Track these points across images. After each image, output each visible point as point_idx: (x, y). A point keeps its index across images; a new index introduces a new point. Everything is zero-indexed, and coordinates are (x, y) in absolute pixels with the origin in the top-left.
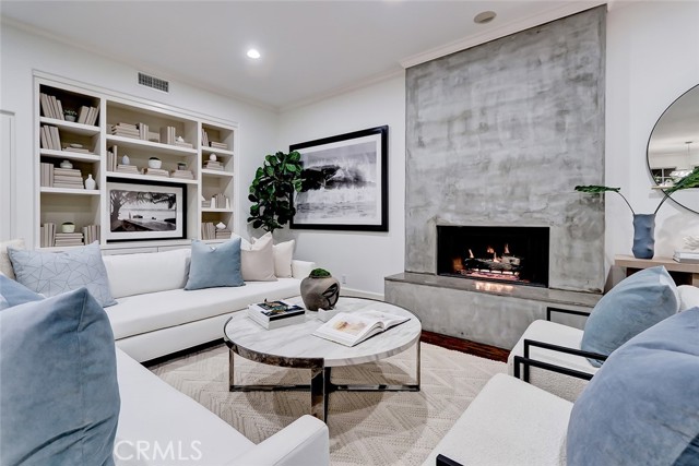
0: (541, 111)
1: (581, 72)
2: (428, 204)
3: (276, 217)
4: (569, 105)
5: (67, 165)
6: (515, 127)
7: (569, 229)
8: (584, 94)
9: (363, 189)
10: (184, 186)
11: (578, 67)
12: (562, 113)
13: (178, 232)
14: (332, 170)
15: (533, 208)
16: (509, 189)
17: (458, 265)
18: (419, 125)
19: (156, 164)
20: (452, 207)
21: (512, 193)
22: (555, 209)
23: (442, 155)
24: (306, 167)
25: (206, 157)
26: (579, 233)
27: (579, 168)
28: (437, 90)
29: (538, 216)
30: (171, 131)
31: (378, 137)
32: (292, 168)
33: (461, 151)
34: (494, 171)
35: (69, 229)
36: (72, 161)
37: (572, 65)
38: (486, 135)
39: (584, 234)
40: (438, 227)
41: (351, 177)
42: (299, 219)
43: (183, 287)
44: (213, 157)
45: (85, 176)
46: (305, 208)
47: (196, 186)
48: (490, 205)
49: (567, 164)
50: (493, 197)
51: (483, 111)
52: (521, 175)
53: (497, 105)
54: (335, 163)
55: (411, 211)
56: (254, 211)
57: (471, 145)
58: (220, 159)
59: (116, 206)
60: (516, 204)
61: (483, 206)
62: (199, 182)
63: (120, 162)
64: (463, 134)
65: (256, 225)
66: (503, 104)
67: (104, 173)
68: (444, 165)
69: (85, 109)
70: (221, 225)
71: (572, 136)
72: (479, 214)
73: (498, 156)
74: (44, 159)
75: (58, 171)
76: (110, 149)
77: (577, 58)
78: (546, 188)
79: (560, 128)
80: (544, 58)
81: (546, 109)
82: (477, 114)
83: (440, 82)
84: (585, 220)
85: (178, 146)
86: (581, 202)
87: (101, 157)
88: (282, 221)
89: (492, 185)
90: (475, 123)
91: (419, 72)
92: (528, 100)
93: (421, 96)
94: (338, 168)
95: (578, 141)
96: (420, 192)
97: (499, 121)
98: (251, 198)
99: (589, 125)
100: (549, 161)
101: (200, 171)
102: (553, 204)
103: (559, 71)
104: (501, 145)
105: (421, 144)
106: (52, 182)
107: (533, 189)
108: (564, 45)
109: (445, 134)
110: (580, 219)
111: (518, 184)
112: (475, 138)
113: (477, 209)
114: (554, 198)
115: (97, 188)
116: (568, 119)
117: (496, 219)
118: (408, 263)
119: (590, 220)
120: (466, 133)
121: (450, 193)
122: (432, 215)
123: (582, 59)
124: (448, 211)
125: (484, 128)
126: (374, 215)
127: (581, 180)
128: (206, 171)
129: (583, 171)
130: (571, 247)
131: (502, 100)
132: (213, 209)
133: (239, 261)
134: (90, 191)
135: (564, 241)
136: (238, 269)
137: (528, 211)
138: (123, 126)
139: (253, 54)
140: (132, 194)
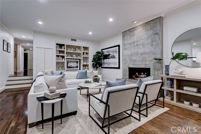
0: (148, 41)
1: (156, 32)
2: (127, 63)
3: (98, 66)
4: (154, 40)
5: (60, 57)
6: (143, 45)
7: (154, 68)
8: (157, 37)
9: (115, 59)
10: (80, 59)
11: (156, 31)
12: (153, 41)
13: (79, 69)
14: (109, 55)
15: (147, 64)
16: (142, 59)
17: (134, 77)
18: (125, 45)
19: (74, 55)
20: (131, 63)
21: (143, 60)
22: (151, 64)
23: (129, 51)
24: (104, 54)
25: (84, 53)
26: (156, 69)
27: (156, 54)
28: (128, 37)
29: (148, 65)
30: (77, 49)
31: (118, 47)
32: (100, 55)
33: (133, 50)
34: (139, 55)
35: (60, 68)
36: (61, 56)
37: (154, 31)
38: (138, 47)
39: (157, 70)
40: (129, 68)
41: (112, 56)
42: (103, 66)
43: (76, 78)
44: (85, 53)
45: (63, 58)
46: (104, 63)
47: (81, 59)
48: (139, 63)
49: (154, 53)
50: (139, 61)
51: (137, 41)
52: (144, 56)
53: (140, 40)
54: (110, 53)
55: (124, 64)
56: (93, 64)
57: (135, 49)
58: (87, 53)
59: (68, 63)
60: (144, 63)
61: (137, 63)
62: (82, 58)
63: (68, 55)
64: (133, 47)
65: (94, 67)
66: (141, 40)
67: (65, 58)
68: (130, 54)
69: (63, 46)
70: (87, 67)
71: (154, 47)
72: (136, 65)
73: (140, 51)
74: (57, 56)
75: (59, 58)
76: (66, 53)
77: (155, 29)
78: (149, 59)
79: (152, 45)
80: (149, 29)
81: (149, 41)
82: (136, 42)
83: (129, 35)
84: (157, 66)
85: (78, 51)
86: (156, 62)
87: (65, 55)
88: (99, 66)
89: (139, 58)
90: (135, 44)
91: (125, 33)
92: (146, 39)
93: (125, 38)
94: (110, 54)
95: (156, 48)
96: (125, 60)
97: (140, 43)
98: (92, 61)
99: (158, 44)
100: (150, 53)
101: (82, 56)
102: (151, 63)
103: (152, 32)
104: (140, 49)
105: (125, 49)
106: (58, 60)
107: (147, 59)
108: (153, 26)
109: (130, 47)
110: (156, 66)
111: (144, 58)
112: (135, 47)
113: (136, 64)
114: (151, 61)
115: (64, 60)
116: (154, 43)
117: (140, 66)
118: (123, 76)
119: (158, 66)
120: (134, 46)
121: (131, 60)
122: (127, 65)
123: (156, 29)
124: (131, 64)
125: (137, 45)
126: (117, 65)
127: (156, 57)
128: (83, 56)
129: (157, 55)
130: (154, 73)
131: (141, 39)
132: (85, 64)
133: (86, 74)
134: (63, 61)
135: (153, 71)
136: (86, 75)
137: (146, 64)
138: (69, 49)
139: (90, 33)
140: (70, 61)
